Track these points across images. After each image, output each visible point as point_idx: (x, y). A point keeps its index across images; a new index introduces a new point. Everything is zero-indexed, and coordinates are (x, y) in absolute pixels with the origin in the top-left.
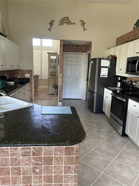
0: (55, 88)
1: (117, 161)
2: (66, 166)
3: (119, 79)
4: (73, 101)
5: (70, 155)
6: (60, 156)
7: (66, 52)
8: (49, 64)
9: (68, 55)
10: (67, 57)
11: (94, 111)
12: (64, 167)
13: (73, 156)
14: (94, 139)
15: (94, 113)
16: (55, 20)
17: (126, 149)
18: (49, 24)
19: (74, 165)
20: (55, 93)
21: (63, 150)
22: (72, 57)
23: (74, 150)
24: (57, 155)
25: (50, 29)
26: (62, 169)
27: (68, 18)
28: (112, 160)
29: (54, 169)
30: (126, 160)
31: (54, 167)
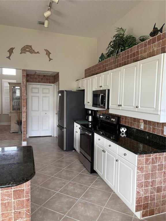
0: (19, 125)
1: (82, 201)
2: (15, 211)
3: (90, 112)
4: (41, 138)
5: (20, 198)
6: (8, 201)
7: (32, 82)
8: (11, 96)
9: (34, 86)
10: (32, 88)
11: (65, 149)
12: (14, 212)
13: (23, 199)
14: (61, 180)
15: (65, 150)
16: (15, 48)
17: (93, 186)
18: (8, 51)
19: (25, 209)
20: (19, 130)
21: (12, 194)
22: (38, 88)
23: (25, 192)
24: (5, 201)
25: (9, 58)
26: (11, 215)
27: (31, 46)
28: (78, 200)
29: (2, 216)
30: (91, 198)
31: (1, 214)
